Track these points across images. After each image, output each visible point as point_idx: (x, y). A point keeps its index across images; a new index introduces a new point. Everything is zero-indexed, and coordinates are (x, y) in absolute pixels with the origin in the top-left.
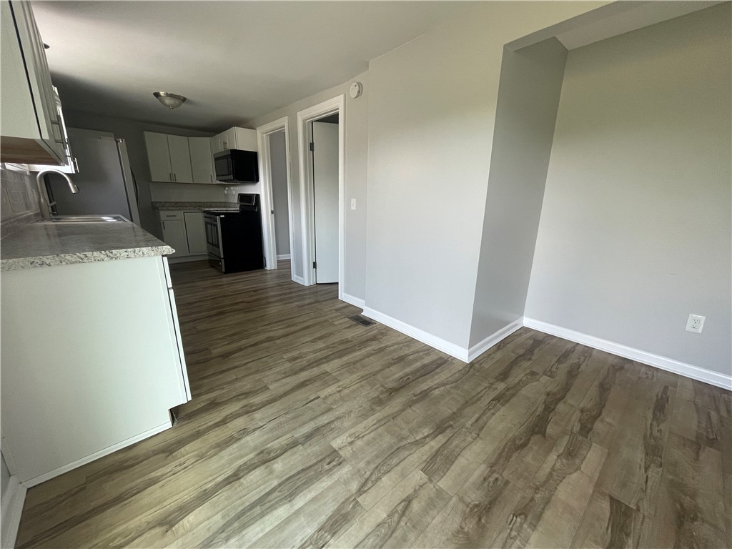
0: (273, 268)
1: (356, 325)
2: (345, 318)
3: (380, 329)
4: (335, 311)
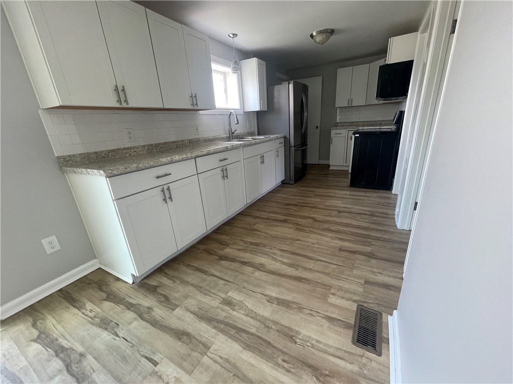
1: (347, 326)
2: (355, 301)
3: (365, 372)
4: (363, 282)
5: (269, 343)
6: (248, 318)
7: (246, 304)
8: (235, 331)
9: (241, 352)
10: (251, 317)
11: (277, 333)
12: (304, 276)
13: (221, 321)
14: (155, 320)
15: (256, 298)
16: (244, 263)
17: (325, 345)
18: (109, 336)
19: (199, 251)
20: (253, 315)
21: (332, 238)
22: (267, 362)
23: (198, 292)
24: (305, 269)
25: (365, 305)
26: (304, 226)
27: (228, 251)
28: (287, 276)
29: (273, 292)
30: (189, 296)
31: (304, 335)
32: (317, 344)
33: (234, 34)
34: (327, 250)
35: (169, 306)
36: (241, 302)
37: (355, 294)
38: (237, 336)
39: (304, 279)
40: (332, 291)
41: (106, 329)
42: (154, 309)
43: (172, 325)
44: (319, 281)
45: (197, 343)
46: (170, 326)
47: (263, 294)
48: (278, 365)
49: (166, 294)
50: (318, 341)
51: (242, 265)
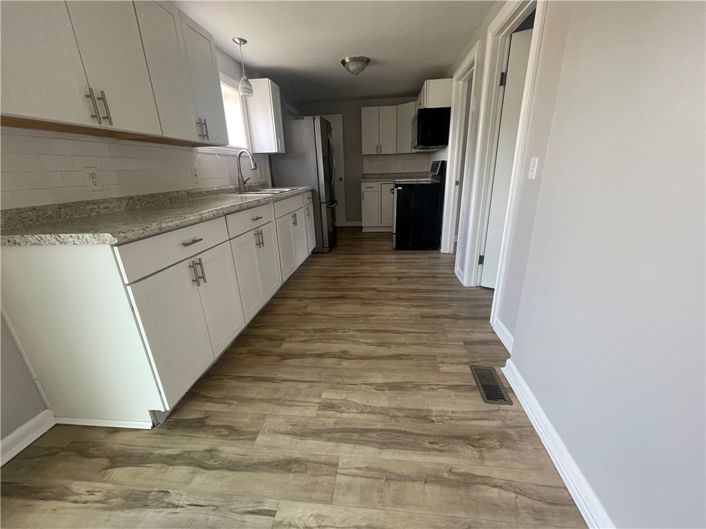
0: (448, 252)
1: (472, 389)
2: (466, 364)
3: (508, 422)
4: (463, 344)
5: (405, 432)
6: (365, 415)
7: (353, 400)
8: (357, 434)
9: (379, 453)
10: (368, 413)
11: (408, 420)
12: (402, 353)
13: (332, 429)
14: (230, 462)
15: (362, 390)
16: (321, 356)
17: (462, 412)
18: (161, 512)
19: (244, 356)
20: (369, 410)
21: (406, 306)
22: (415, 452)
23: (279, 407)
24: (398, 344)
25: (476, 364)
26: (369, 300)
27: (287, 346)
28: (382, 357)
29: (379, 379)
30: (266, 415)
31: (437, 411)
32: (453, 415)
33: (241, 40)
34: (410, 320)
35: (241, 437)
36: (345, 400)
37: (461, 357)
38: (364, 438)
39: (403, 355)
40: (439, 360)
41: (146, 506)
42: (220, 449)
43: (265, 458)
44: (420, 353)
45: (317, 465)
46: (261, 461)
47: (367, 384)
48: (429, 450)
49: (226, 424)
50: (453, 412)
51: (319, 359)
